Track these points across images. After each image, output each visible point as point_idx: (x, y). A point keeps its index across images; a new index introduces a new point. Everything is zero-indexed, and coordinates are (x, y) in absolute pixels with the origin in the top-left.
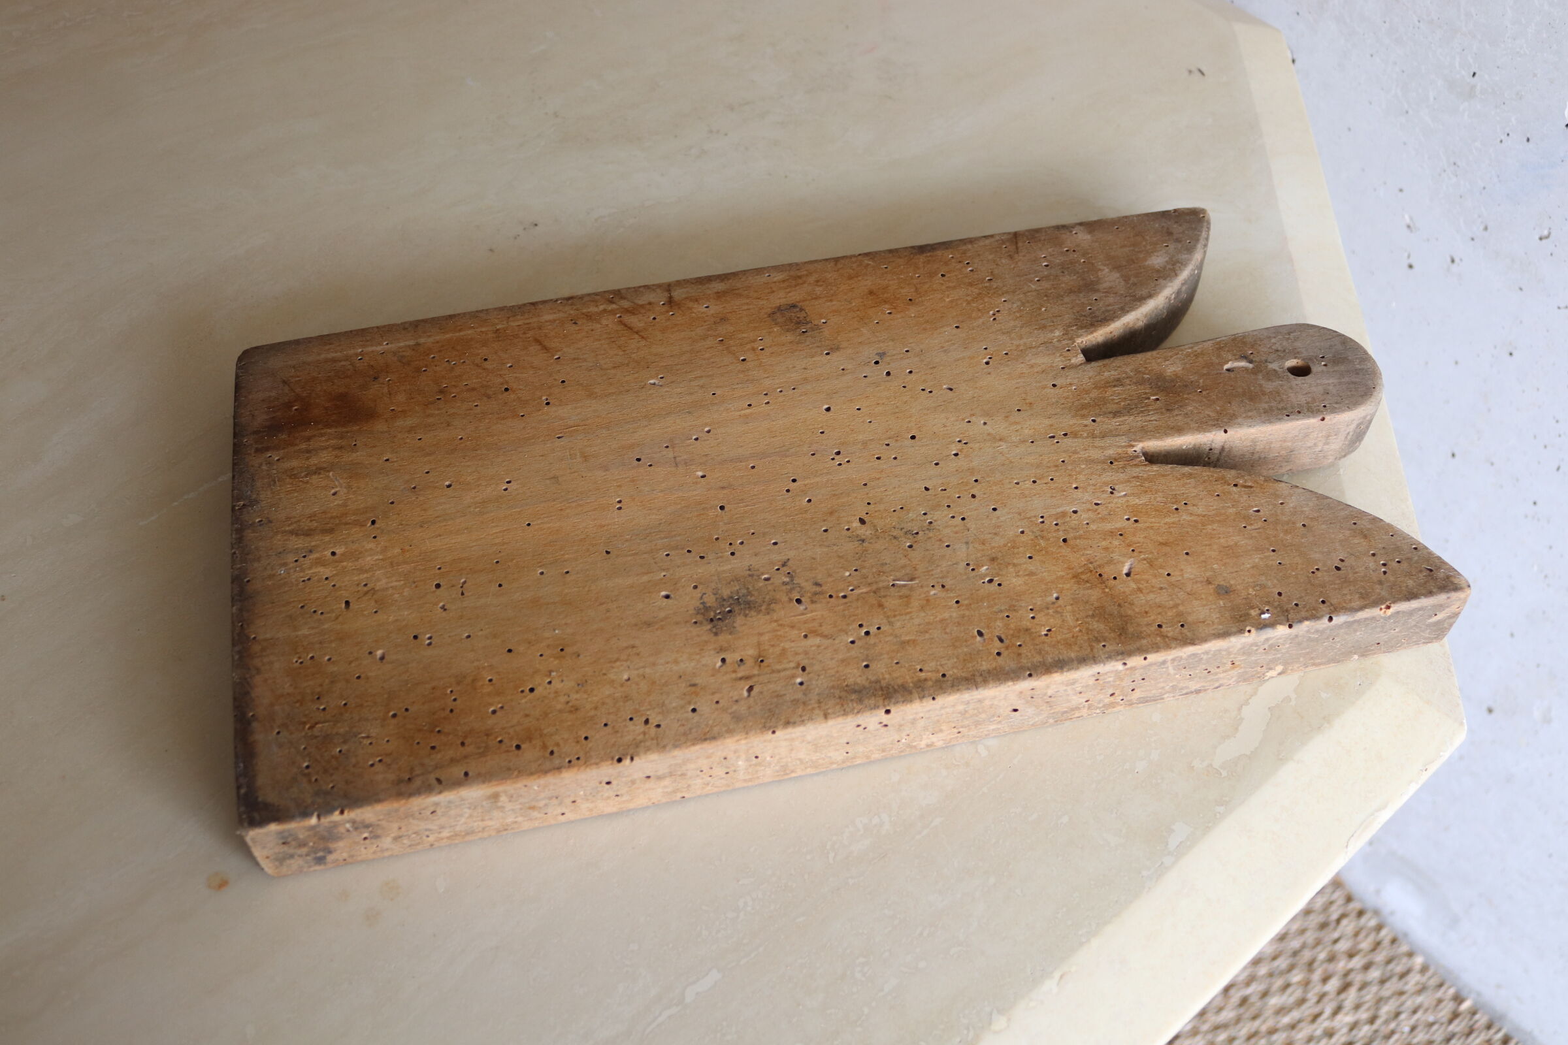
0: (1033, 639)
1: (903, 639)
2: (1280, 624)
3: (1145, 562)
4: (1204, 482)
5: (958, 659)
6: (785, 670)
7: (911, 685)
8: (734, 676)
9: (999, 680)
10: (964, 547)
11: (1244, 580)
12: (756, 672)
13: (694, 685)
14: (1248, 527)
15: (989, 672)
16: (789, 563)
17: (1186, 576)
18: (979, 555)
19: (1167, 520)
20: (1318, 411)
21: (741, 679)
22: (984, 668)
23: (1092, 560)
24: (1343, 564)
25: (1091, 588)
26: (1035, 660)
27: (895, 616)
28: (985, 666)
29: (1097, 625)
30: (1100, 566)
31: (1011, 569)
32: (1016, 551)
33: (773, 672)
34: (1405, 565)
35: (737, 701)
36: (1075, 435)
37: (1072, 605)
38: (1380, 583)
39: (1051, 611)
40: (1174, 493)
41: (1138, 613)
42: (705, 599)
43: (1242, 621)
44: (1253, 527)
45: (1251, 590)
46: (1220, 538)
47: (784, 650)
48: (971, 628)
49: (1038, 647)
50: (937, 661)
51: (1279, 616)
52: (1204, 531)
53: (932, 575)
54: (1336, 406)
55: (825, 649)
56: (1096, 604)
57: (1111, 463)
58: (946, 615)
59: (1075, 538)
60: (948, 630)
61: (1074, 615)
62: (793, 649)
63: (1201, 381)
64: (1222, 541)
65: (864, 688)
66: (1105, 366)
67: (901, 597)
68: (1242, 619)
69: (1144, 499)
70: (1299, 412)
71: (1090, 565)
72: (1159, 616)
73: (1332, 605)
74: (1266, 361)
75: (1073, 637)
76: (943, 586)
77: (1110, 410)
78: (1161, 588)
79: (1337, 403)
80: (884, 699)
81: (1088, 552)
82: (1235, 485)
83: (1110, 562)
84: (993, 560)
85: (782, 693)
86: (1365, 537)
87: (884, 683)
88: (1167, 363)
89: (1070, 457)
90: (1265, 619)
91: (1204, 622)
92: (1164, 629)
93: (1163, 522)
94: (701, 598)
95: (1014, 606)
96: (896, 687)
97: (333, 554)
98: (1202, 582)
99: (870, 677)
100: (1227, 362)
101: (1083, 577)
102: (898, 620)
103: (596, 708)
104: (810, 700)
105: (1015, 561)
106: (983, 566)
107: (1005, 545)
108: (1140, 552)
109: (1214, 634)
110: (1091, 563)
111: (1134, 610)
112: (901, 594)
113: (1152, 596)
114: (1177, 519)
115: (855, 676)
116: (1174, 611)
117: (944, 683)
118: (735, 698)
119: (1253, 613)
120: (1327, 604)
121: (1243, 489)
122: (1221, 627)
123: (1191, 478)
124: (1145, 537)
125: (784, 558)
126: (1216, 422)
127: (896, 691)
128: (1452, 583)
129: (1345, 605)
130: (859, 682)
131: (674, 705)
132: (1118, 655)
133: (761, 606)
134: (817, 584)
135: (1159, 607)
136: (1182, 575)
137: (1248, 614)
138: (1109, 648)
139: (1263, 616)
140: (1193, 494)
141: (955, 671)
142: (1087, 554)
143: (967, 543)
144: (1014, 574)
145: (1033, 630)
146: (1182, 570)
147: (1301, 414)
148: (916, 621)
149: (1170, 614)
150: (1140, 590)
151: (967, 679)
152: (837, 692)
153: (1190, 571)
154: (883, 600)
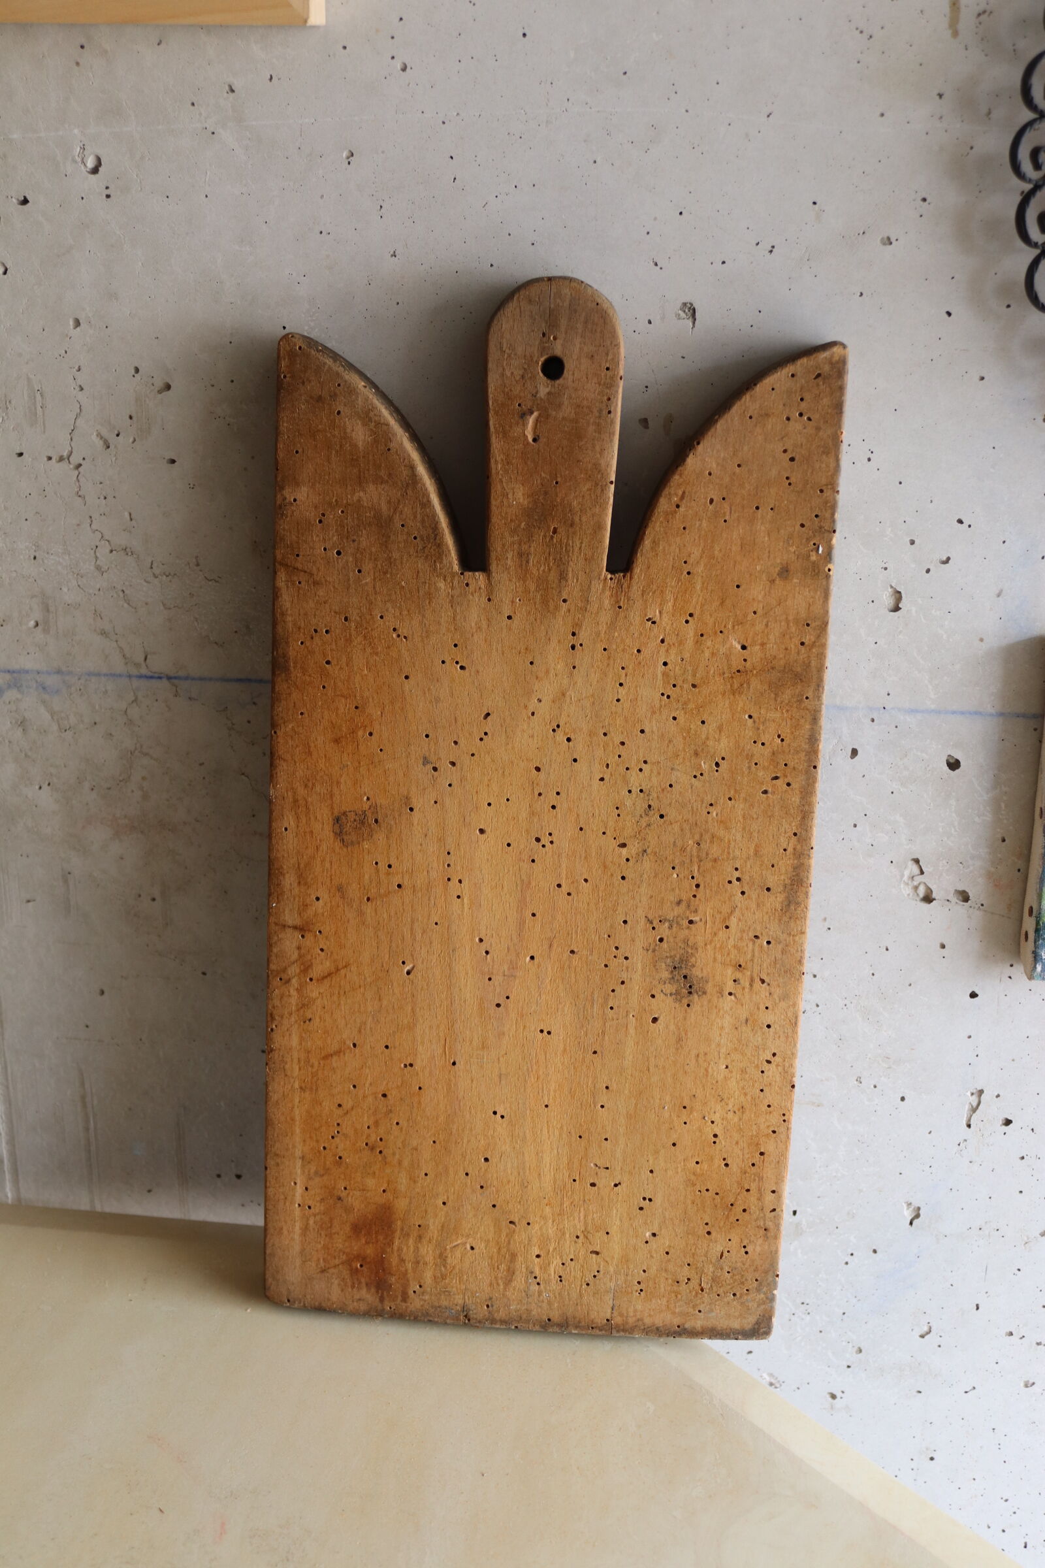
0: (784, 752)
1: (752, 854)
2: (831, 540)
3: (736, 627)
4: (666, 533)
5: (783, 818)
6: (753, 951)
7: (796, 861)
8: (747, 990)
9: (811, 793)
10: (675, 773)
11: (779, 550)
12: (749, 973)
13: (747, 1021)
14: (727, 518)
15: (802, 798)
16: (650, 917)
17: (760, 598)
18: (688, 764)
19: (698, 587)
20: (612, 378)
21: (751, 985)
22: (798, 800)
23: (721, 671)
24: (789, 452)
25: (748, 684)
26: (803, 758)
27: (729, 853)
28: (796, 799)
29: (787, 695)
30: (730, 666)
31: (711, 743)
32: (693, 732)
33: (752, 960)
34: (807, 396)
35: (770, 994)
36: (578, 625)
37: (760, 708)
38: (818, 429)
39: (761, 728)
40: (671, 567)
41: (785, 657)
42: (668, 992)
43: (819, 572)
44: (728, 513)
45: (791, 549)
46: (730, 549)
47: (735, 947)
48: (758, 798)
49: (792, 751)
50: (780, 835)
51: (823, 538)
52: (719, 560)
53: (697, 809)
54: (610, 357)
55: (743, 916)
56: (766, 687)
57: (620, 607)
58: (740, 813)
59: (694, 675)
60: (755, 816)
61: (771, 710)
62: (736, 940)
63: (543, 475)
64: (734, 548)
65: (787, 898)
66: (498, 559)
67: (712, 842)
68: (816, 571)
69: (669, 597)
70: (609, 399)
71: (726, 675)
72: (793, 640)
73: (827, 485)
74: (534, 396)
75: (791, 719)
76: (711, 805)
77: (556, 581)
78: (767, 625)
79: (607, 354)
80: (802, 886)
81: (712, 672)
82: (678, 506)
83: (728, 657)
84: (696, 754)
85: (773, 958)
86: (767, 415)
87: (788, 882)
88: (510, 496)
89: (601, 641)
90: (823, 551)
91: (810, 604)
92: (807, 642)
93: (699, 593)
94: (666, 995)
95: (748, 755)
96: (794, 874)
97: (538, 1256)
98: (770, 588)
99: (779, 890)
100: (526, 437)
101: (736, 686)
102: (733, 851)
103: (746, 1094)
104: (786, 940)
105: (704, 737)
106: (701, 765)
107: (685, 738)
108: (725, 627)
109: (824, 602)
110: (724, 673)
111: (781, 659)
112: (708, 841)
113: (771, 637)
114: (700, 578)
115: (775, 900)
116: (792, 624)
117: (802, 836)
118: (768, 994)
119: (814, 557)
120: (824, 488)
121: (684, 501)
122: (819, 593)
123: (659, 543)
124: (711, 615)
125: (643, 920)
126: (599, 487)
127: (797, 875)
128: (838, 362)
129: (830, 474)
130: (781, 899)
131: (760, 1039)
132: (818, 690)
133: (688, 952)
134: (679, 903)
135: (784, 635)
136: (759, 602)
137: (814, 563)
138: (810, 695)
139: (820, 552)
140: (677, 550)
141: (794, 824)
142: (714, 673)
143: (672, 769)
144: (716, 743)
145: (776, 749)
146: (754, 599)
147: (612, 398)
148: (739, 837)
149: (793, 629)
150: (763, 644)
151: (803, 818)
152: (785, 919)
153: (757, 592)
154: (710, 856)
